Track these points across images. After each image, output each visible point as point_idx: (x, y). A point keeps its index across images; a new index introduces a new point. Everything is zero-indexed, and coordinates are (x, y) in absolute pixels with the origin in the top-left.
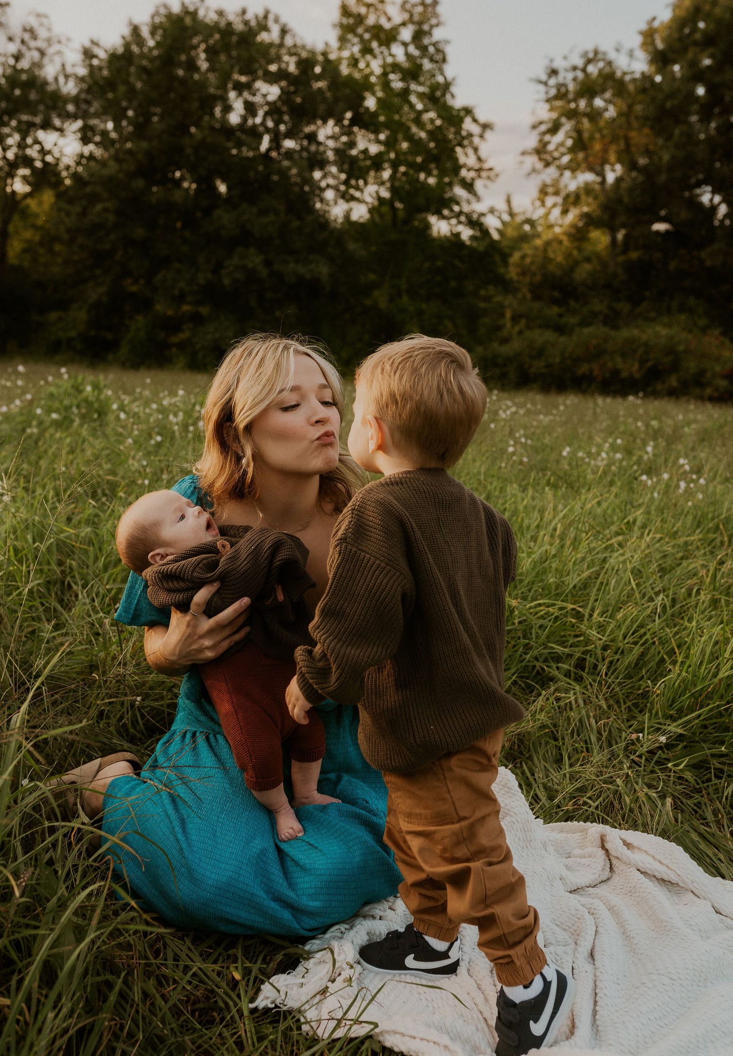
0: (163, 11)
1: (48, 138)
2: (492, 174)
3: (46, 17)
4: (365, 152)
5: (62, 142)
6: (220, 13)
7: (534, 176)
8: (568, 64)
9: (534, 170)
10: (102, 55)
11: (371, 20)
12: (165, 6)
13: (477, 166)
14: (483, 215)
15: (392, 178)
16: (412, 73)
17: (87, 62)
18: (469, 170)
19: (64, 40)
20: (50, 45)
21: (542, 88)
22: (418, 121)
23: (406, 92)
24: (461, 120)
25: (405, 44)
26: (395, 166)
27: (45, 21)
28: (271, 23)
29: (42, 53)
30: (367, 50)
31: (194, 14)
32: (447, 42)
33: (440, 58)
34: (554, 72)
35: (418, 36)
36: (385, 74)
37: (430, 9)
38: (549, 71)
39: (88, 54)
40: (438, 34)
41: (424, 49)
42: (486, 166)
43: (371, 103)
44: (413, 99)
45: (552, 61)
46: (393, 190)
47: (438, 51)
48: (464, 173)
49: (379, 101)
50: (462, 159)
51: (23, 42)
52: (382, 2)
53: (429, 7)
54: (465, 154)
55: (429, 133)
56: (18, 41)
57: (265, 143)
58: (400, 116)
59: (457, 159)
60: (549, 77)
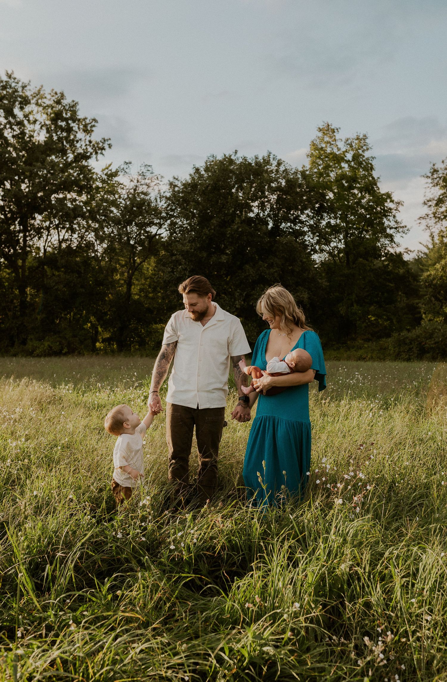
0: (211, 159)
2: (405, 229)
3: (150, 166)
4: (329, 224)
8: (443, 167)
10: (180, 185)
11: (329, 150)
13: (396, 226)
14: (402, 254)
15: (345, 237)
16: (353, 178)
17: (172, 190)
18: (390, 229)
19: (159, 177)
20: (152, 181)
22: (359, 203)
23: (351, 188)
24: (385, 201)
25: (348, 162)
26: (346, 230)
27: (149, 168)
28: (271, 160)
29: (148, 186)
30: (327, 167)
32: (373, 158)
33: (369, 168)
34: (436, 171)
35: (355, 157)
36: (338, 180)
38: (432, 170)
39: (172, 185)
40: (368, 155)
41: (360, 163)
42: (401, 225)
43: (331, 195)
44: (356, 192)
45: (434, 165)
46: (346, 243)
47: (367, 164)
48: (388, 231)
49: (336, 195)
50: (386, 223)
52: (335, 140)
53: (362, 140)
54: (389, 220)
55: (366, 209)
56: (136, 181)
57: (271, 225)
58: (348, 202)
59: (383, 224)
60: (433, 174)
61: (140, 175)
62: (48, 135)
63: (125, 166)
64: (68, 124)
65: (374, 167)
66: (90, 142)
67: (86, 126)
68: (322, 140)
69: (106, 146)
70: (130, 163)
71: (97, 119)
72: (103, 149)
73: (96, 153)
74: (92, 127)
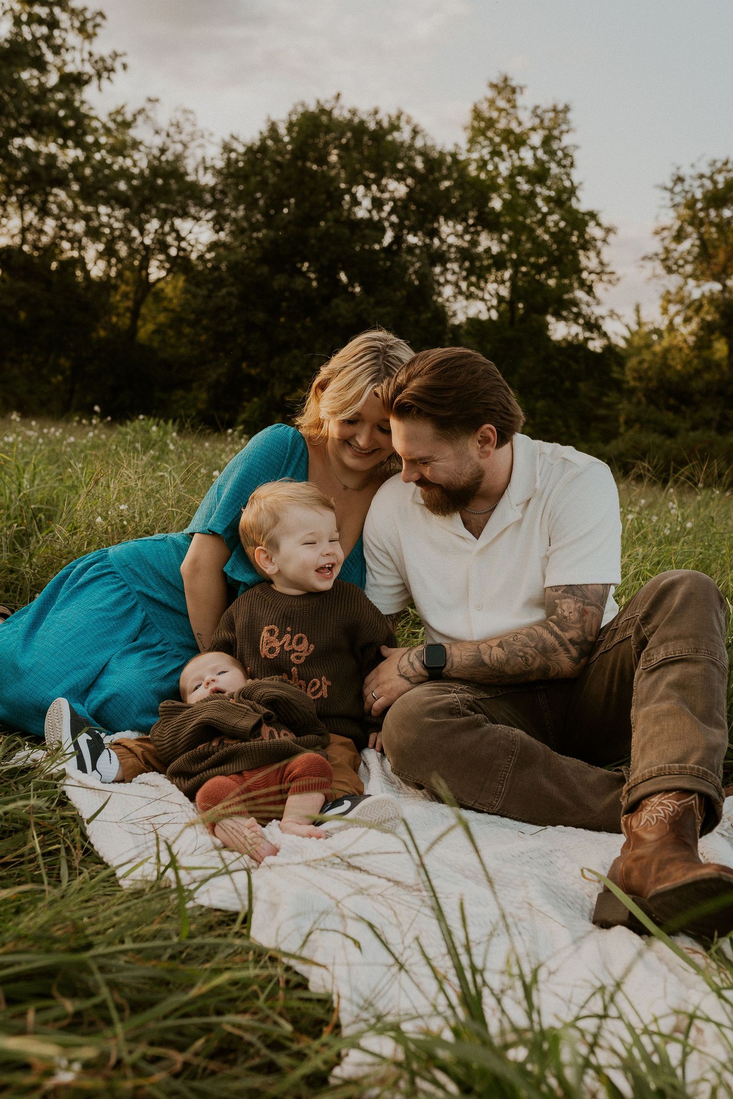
0: (300, 110)
1: (184, 225)
2: (613, 277)
3: (191, 112)
4: (488, 250)
5: (196, 229)
6: (354, 113)
7: (654, 281)
8: (694, 172)
9: (655, 276)
10: (242, 149)
11: (502, 125)
12: (303, 105)
13: (598, 270)
14: (603, 318)
15: (513, 278)
16: (539, 176)
17: (225, 156)
18: (590, 273)
19: (206, 135)
20: (193, 139)
21: (667, 195)
22: (542, 222)
23: (533, 195)
24: (586, 224)
25: (534, 148)
26: (516, 265)
27: (190, 116)
28: (403, 124)
29: (185, 146)
30: (496, 153)
31: (329, 113)
32: (576, 147)
33: (568, 163)
34: (680, 179)
35: (547, 142)
36: (512, 176)
37: (561, 115)
38: (675, 178)
39: (227, 149)
40: (567, 140)
41: (552, 153)
42: (608, 269)
43: (496, 204)
44: (540, 202)
45: (678, 168)
46: (514, 289)
47: (566, 155)
48: (585, 275)
49: (506, 203)
50: (584, 261)
51: (168, 135)
52: (514, 107)
53: (561, 113)
54: (588, 258)
55: (552, 235)
56: (164, 134)
57: (388, 238)
58: (525, 218)
59: (579, 262)
60: (675, 184)
61: (172, 125)
62: (14, 30)
63: (148, 106)
64: (51, 13)
65: (577, 163)
66: (91, 54)
67: (84, 23)
68: (492, 102)
69: (118, 65)
70: (157, 100)
71: (106, 13)
72: (112, 70)
73: (100, 76)
74: (96, 26)
